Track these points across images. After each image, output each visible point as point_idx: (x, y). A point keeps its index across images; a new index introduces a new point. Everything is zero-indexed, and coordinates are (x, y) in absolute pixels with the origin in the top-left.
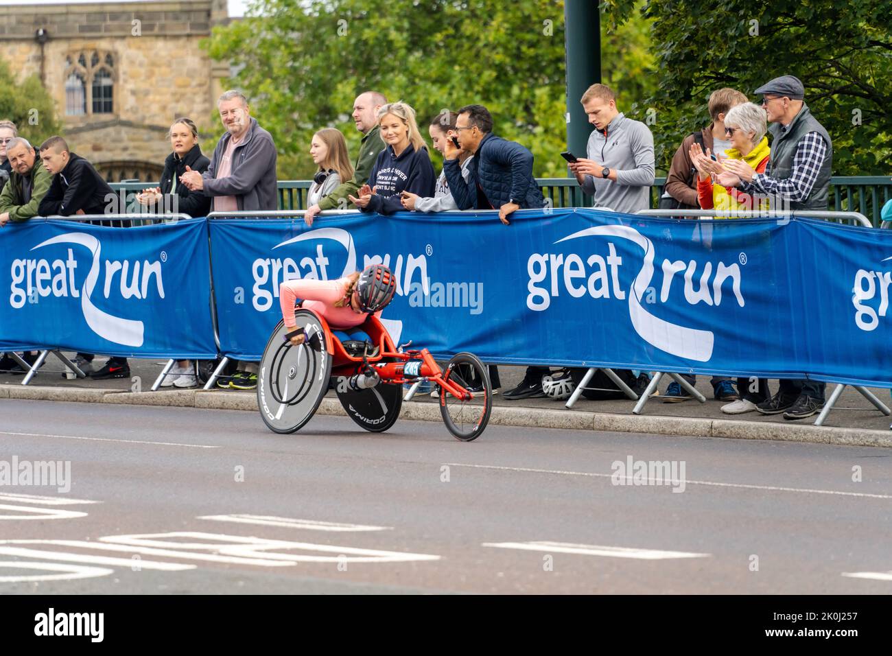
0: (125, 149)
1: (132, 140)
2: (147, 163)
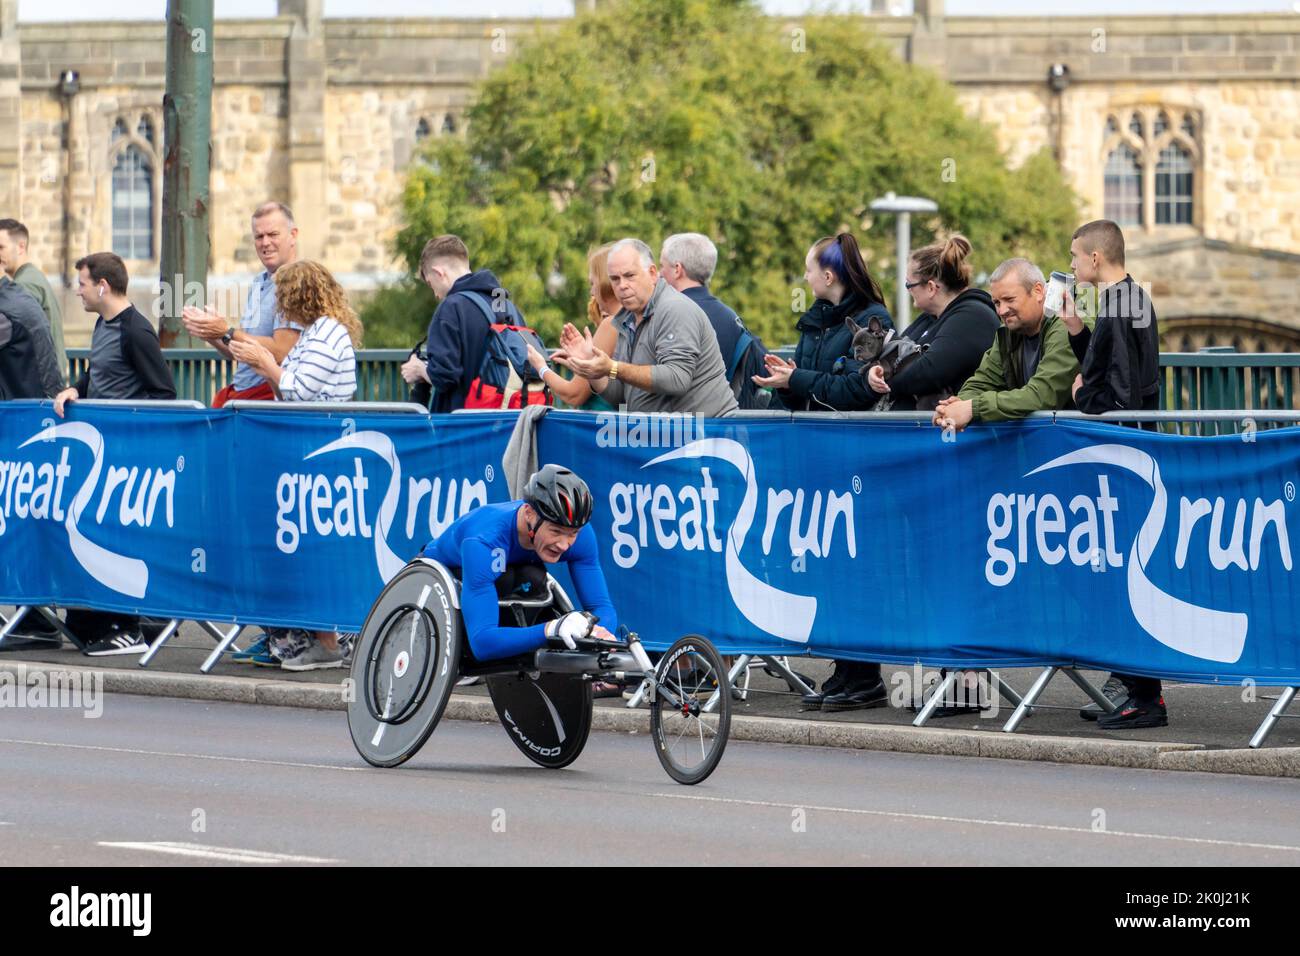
1: (1229, 277)
2: (1255, 321)
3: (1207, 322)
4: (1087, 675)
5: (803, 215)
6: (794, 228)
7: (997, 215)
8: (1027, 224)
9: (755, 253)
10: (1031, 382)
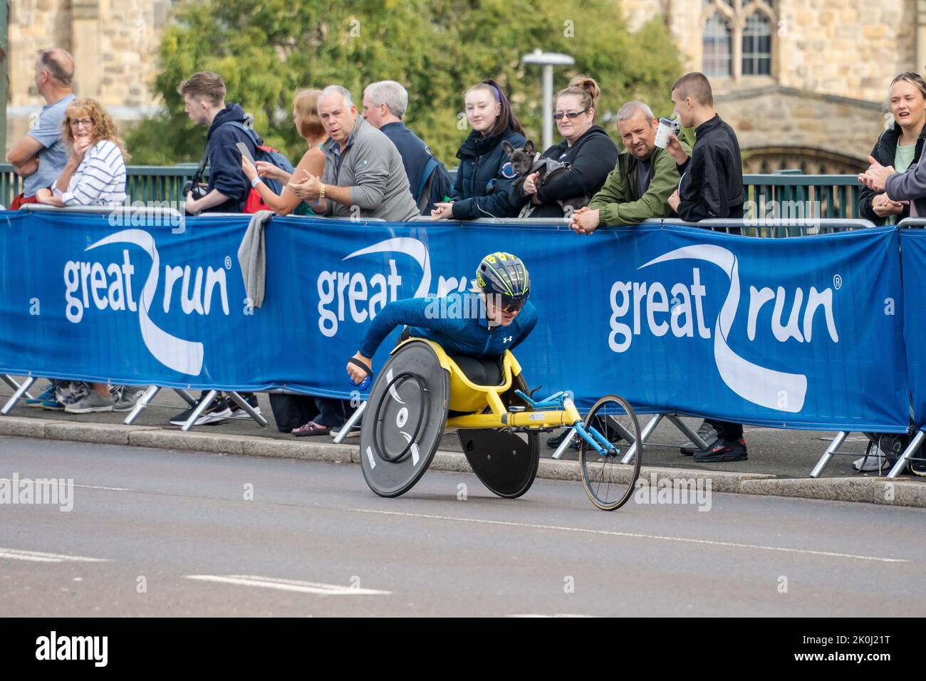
0: (787, 129)
1: (799, 116)
2: (818, 150)
3: (781, 151)
4: (686, 421)
5: (472, 67)
6: (464, 76)
7: (620, 69)
8: (643, 75)
9: (434, 96)
10: (645, 196)
